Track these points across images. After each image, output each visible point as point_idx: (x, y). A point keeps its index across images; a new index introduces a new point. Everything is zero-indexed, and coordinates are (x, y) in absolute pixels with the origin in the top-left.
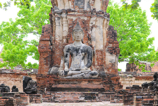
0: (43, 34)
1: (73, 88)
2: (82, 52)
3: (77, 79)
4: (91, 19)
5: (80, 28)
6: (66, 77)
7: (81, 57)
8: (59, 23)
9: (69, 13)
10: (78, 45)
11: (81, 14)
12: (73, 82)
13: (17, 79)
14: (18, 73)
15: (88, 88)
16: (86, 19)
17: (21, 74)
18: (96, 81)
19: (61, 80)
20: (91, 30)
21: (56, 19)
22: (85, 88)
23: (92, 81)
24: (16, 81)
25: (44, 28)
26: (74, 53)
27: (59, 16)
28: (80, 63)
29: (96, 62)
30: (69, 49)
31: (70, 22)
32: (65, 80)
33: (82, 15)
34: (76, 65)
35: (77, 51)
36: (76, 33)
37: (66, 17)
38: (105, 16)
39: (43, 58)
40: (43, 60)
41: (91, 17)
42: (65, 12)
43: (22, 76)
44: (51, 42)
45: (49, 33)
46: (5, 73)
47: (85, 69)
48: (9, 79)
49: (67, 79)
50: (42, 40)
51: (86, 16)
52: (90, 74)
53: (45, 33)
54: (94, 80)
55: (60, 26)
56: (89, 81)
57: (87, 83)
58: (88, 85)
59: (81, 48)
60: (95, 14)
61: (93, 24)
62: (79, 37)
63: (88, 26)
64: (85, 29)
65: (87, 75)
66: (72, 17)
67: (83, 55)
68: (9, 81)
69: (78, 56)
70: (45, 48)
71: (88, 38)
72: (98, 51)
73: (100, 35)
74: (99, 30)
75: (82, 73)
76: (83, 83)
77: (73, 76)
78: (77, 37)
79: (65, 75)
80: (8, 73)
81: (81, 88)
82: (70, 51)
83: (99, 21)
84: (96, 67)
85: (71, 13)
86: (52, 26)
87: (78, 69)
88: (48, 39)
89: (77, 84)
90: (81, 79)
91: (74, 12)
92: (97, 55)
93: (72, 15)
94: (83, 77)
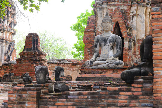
0: (88, 25)
1: (98, 78)
2: (110, 42)
3: (102, 68)
4: (132, 8)
5: (108, 19)
6: (92, 67)
7: (109, 47)
8: (101, 14)
9: (109, 4)
10: (107, 35)
11: (121, 3)
12: (98, 71)
13: (75, 69)
14: (76, 63)
15: (112, 78)
16: (126, 8)
17: (78, 64)
18: (120, 71)
19: (86, 70)
20: (132, 20)
21: (98, 9)
22: (109, 78)
23: (116, 70)
24: (74, 70)
25: (90, 19)
26: (103, 43)
27: (100, 7)
28: (108, 53)
29: (137, 52)
30: (98, 40)
31: (110, 12)
32: (90, 70)
33: (122, 5)
34: (104, 55)
35: (105, 41)
36: (104, 23)
37: (107, 7)
38: (148, 5)
39: (88, 48)
40: (87, 50)
41: (131, 6)
42: (106, 3)
43: (79, 66)
44: (95, 32)
45: (94, 23)
46: (64, 63)
47: (112, 59)
48: (67, 69)
49: (93, 69)
50: (87, 31)
51: (126, 6)
52: (115, 64)
53: (90, 24)
54: (119, 70)
55: (101, 16)
56: (113, 71)
57: (111, 72)
58: (112, 74)
59: (110, 38)
60: (136, 2)
61: (134, 13)
62: (108, 27)
63: (128, 16)
64: (124, 18)
65: (112, 64)
66: (112, 8)
67: (111, 45)
68: (68, 70)
69: (106, 46)
70: (89, 38)
71: (127, 28)
72: (140, 40)
73: (141, 24)
74: (140, 19)
75: (107, 63)
76: (108, 73)
77: (99, 66)
78: (105, 28)
79: (90, 65)
80: (66, 63)
81: (105, 78)
82: (99, 41)
83: (140, 10)
84: (137, 56)
85: (111, 3)
86: (96, 17)
87: (104, 59)
88: (92, 30)
89: (102, 74)
90: (106, 68)
91: (114, 2)
92: (138, 44)
93: (112, 5)
94: (108, 66)
